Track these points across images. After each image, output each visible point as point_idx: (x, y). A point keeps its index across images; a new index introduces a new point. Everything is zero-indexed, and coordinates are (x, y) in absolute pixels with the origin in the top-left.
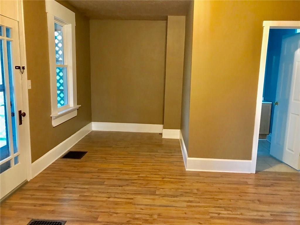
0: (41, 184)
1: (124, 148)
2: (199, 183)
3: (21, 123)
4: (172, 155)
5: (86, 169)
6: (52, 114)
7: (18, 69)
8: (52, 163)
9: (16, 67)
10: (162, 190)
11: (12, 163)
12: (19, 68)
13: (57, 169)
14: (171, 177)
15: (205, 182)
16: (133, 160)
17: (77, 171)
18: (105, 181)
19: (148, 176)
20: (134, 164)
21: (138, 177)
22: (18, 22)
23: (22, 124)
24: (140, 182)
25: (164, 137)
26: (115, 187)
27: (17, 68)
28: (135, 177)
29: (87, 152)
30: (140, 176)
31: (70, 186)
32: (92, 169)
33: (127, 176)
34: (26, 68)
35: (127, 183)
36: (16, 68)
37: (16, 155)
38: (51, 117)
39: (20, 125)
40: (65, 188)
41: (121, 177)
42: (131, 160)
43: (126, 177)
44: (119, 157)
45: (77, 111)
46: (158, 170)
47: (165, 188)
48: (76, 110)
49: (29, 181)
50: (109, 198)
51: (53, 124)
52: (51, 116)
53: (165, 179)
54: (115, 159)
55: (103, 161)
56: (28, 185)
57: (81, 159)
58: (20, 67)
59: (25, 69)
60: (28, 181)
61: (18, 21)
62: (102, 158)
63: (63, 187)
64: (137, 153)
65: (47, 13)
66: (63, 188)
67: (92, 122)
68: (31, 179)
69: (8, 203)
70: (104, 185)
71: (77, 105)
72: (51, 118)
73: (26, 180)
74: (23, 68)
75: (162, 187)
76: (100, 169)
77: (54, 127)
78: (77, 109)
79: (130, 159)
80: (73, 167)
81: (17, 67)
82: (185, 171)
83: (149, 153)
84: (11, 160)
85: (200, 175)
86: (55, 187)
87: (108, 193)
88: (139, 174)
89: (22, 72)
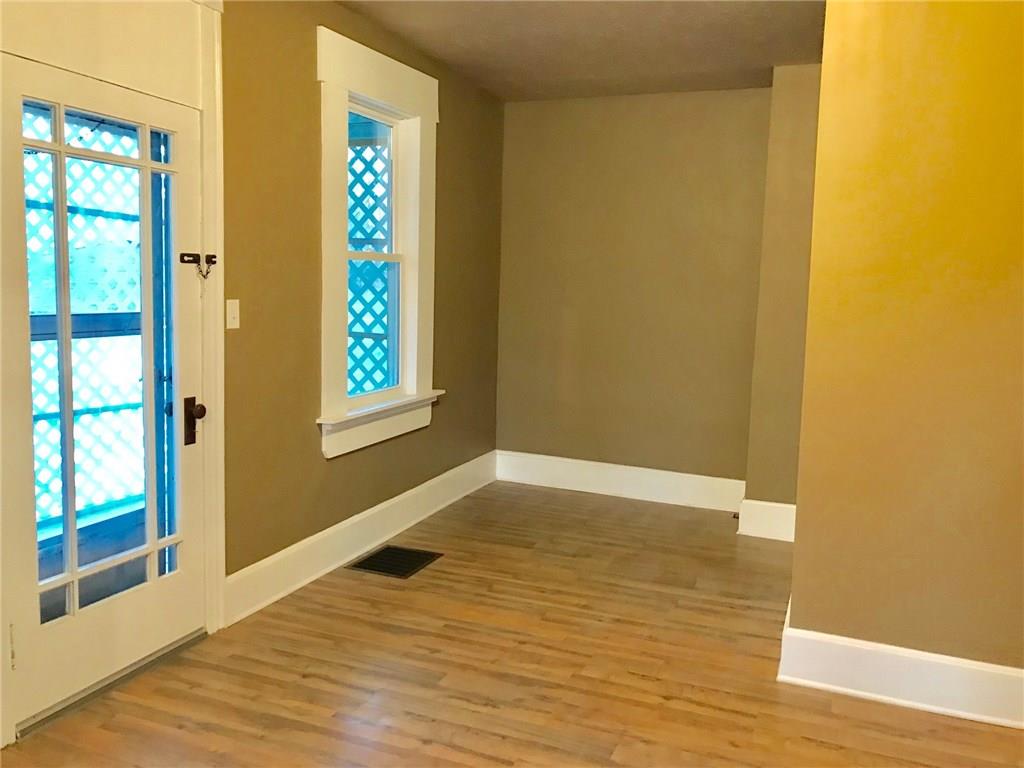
0: (238, 651)
1: (574, 556)
2: (813, 744)
3: (190, 438)
4: (749, 607)
5: (406, 619)
6: (322, 417)
7: (189, 262)
8: (312, 583)
9: (182, 256)
10: (641, 746)
11: (152, 567)
12: (196, 259)
13: (316, 603)
14: (699, 697)
15: (841, 748)
16: (584, 607)
17: (374, 619)
18: (445, 674)
19: (613, 679)
20: (577, 624)
21: (573, 676)
22: (201, 112)
23: (194, 442)
24: (570, 697)
25: (745, 528)
26: (468, 701)
27: (186, 258)
28: (560, 674)
29: (442, 555)
30: (584, 673)
31: (324, 671)
32: (423, 619)
33: (534, 666)
34: (220, 260)
35: (520, 692)
36: (183, 261)
37: (168, 540)
38: (320, 425)
39: (186, 444)
40: (304, 676)
41: (513, 667)
42: (577, 605)
43: (528, 670)
44: (538, 589)
45: (430, 407)
46: (661, 662)
47: (655, 743)
48: (428, 405)
49: (214, 634)
50: (426, 742)
51: (323, 449)
52: (318, 421)
53: (672, 704)
54: (521, 595)
55: (477, 595)
56: (203, 647)
57: (412, 577)
58: (198, 256)
59: (215, 263)
60: (210, 633)
61: (200, 108)
62: (480, 581)
63: (299, 674)
64: (612, 581)
65: (320, 82)
66: (297, 678)
67: (497, 451)
68: (221, 627)
69: (113, 699)
70: (434, 687)
71: (433, 388)
72: (317, 428)
73: (201, 629)
74: (210, 260)
75: (647, 737)
76: (453, 624)
77: (328, 460)
78: (433, 403)
79: (576, 601)
80: (366, 604)
81: (189, 255)
82: (775, 682)
83: (657, 588)
84: (147, 556)
85: (835, 710)
86: (276, 667)
87: (433, 721)
88: (582, 666)
89: (205, 273)
